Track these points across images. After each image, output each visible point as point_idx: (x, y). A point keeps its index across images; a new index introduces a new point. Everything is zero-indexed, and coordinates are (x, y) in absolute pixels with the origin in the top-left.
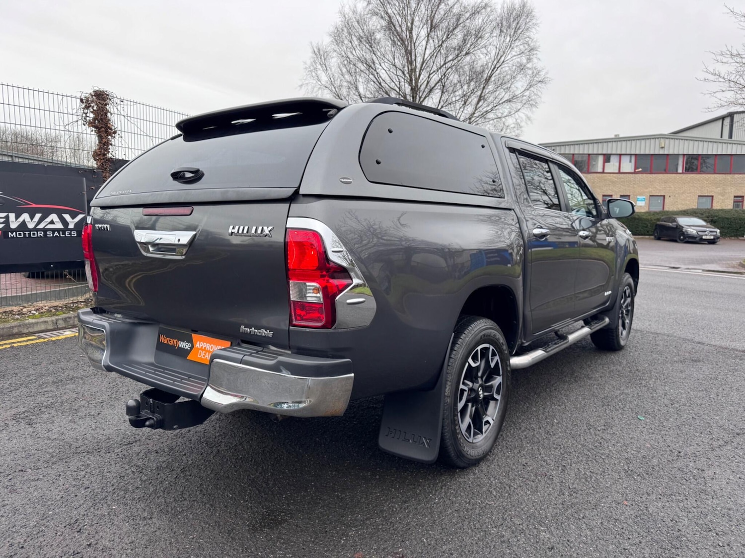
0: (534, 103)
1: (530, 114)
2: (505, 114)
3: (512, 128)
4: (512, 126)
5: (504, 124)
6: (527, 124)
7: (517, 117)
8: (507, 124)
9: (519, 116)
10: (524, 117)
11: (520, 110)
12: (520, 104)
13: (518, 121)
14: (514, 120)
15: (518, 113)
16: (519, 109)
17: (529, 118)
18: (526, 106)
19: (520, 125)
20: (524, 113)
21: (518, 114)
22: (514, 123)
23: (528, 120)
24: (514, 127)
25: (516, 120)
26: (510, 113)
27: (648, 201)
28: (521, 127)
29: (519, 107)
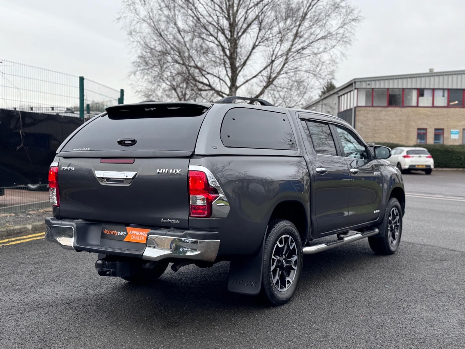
0: (348, 41)
1: (344, 51)
2: (321, 50)
4: (328, 62)
5: (320, 60)
6: (342, 60)
7: (332, 53)
8: (322, 60)
9: (334, 53)
10: (339, 54)
11: (335, 47)
12: (335, 41)
13: (333, 57)
14: (330, 57)
15: (333, 49)
16: (334, 46)
17: (343, 54)
18: (341, 42)
19: (335, 61)
20: (339, 50)
21: (333, 51)
22: (329, 60)
24: (330, 63)
25: (331, 56)
26: (326, 48)
27: (461, 134)
28: (336, 63)
29: (334, 44)
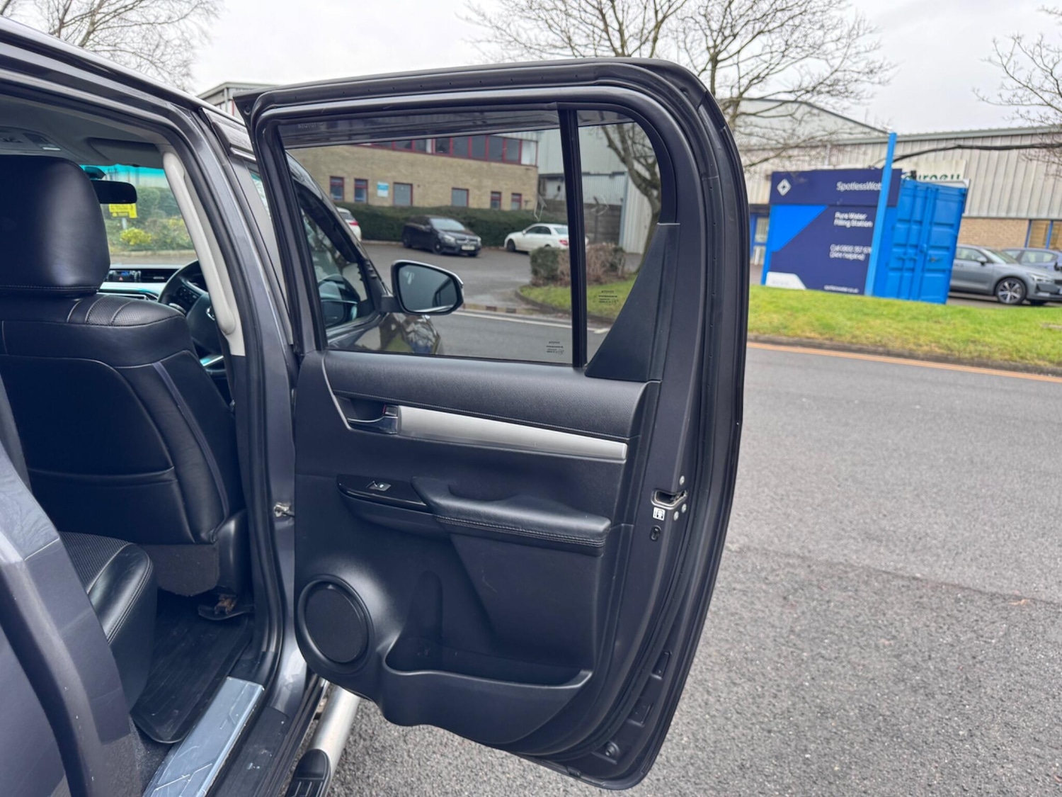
0: (212, 9)
1: (205, 26)
2: (162, 19)
3: (175, 45)
4: (177, 42)
5: (160, 36)
6: (203, 44)
7: (183, 28)
8: (165, 37)
9: (187, 27)
10: (197, 32)
11: (189, 17)
12: (187, 5)
13: (185, 34)
14: (179, 33)
15: (185, 20)
16: (187, 15)
17: (205, 34)
18: (199, 11)
19: (189, 44)
20: (195, 23)
21: (184, 23)
22: (178, 38)
23: (203, 37)
24: (180, 45)
25: (183, 33)
26: (170, 18)
27: (391, 190)
28: (192, 48)
29: (186, 11)
